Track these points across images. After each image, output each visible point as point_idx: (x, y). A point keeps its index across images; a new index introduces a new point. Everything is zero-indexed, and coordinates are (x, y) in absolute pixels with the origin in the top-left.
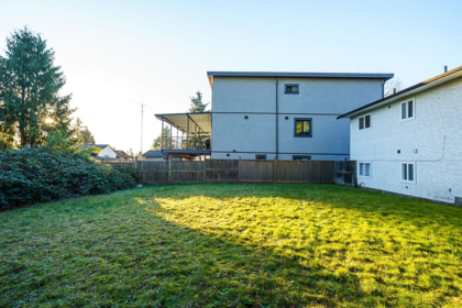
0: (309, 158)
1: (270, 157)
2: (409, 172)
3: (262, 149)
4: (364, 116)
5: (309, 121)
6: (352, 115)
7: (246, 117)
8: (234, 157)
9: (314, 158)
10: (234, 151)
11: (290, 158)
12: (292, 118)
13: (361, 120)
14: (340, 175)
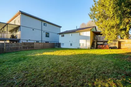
0: (48, 42)
1: (40, 42)
2: (71, 45)
3: (37, 40)
4: (63, 35)
5: (49, 33)
6: (60, 34)
7: (33, 30)
8: (29, 42)
9: (50, 42)
10: (29, 40)
11: (45, 42)
12: (45, 32)
13: (62, 35)
14: (56, 46)
